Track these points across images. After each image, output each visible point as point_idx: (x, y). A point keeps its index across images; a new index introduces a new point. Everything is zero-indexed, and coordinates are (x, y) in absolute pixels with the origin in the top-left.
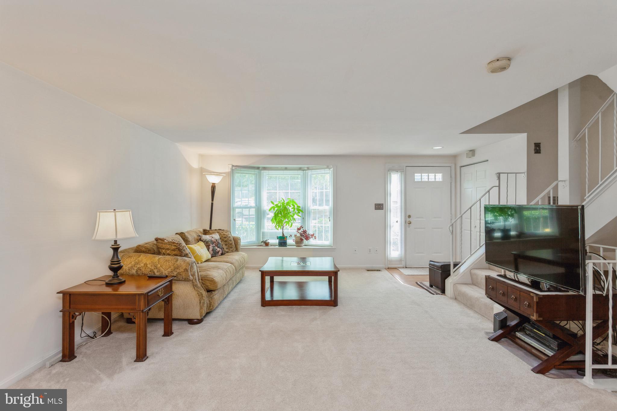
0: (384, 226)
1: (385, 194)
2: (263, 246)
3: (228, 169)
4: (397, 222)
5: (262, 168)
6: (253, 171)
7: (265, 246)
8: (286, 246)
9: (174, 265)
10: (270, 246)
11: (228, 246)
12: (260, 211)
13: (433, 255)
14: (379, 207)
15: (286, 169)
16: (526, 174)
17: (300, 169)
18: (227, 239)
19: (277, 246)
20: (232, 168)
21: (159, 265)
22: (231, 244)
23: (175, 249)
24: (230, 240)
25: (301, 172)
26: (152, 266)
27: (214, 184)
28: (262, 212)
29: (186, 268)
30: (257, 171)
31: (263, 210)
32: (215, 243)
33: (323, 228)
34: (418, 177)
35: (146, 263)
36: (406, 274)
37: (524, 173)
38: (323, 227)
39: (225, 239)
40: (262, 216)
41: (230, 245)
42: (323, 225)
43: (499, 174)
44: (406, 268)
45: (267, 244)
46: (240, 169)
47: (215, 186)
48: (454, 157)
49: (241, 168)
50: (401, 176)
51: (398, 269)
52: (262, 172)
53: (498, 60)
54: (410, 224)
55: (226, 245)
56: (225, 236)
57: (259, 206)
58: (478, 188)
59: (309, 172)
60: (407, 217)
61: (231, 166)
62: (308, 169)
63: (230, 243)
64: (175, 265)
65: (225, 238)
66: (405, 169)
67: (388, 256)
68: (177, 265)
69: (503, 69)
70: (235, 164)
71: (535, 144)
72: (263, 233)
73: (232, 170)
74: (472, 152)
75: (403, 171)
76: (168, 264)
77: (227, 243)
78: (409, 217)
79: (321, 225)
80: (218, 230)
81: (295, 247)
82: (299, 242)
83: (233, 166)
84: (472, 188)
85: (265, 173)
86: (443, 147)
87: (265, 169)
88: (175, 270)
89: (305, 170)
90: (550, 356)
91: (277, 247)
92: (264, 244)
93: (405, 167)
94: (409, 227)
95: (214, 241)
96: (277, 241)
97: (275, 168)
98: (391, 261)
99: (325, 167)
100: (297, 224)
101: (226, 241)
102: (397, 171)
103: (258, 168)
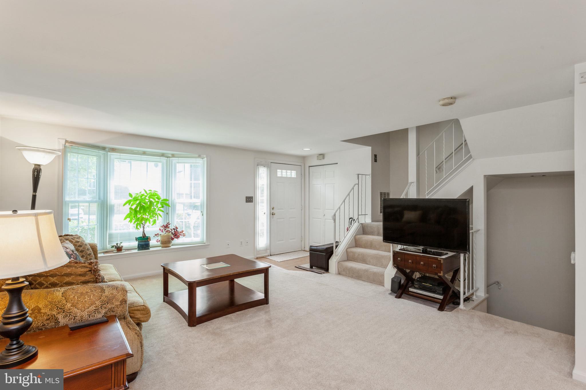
0: (254, 218)
1: (254, 187)
2: (114, 252)
3: (58, 145)
4: (265, 214)
5: (109, 149)
6: (96, 151)
7: (116, 251)
8: (149, 249)
9: (100, 298)
10: (124, 251)
11: (85, 259)
12: (105, 206)
13: (290, 241)
14: (249, 200)
15: (144, 153)
16: (371, 176)
17: (163, 155)
18: (83, 248)
19: (136, 249)
20: (65, 144)
21: (69, 305)
22: (90, 254)
23: (87, 272)
24: (88, 249)
25: (164, 159)
26: (51, 310)
27: (39, 165)
28: (108, 208)
29: (124, 299)
30: (102, 152)
31: (110, 205)
32: (72, 256)
33: (184, 224)
34: (280, 173)
35: (38, 306)
36: (279, 261)
37: (369, 175)
38: (184, 222)
39: (81, 249)
40: (108, 213)
41: (88, 256)
42: (184, 220)
43: (358, 175)
44: (271, 255)
45: (119, 249)
46: (77, 148)
47: (40, 169)
48: (304, 158)
49: (80, 146)
50: (267, 170)
51: (267, 257)
52: (109, 155)
53: (452, 98)
54: (274, 215)
55: (82, 257)
56: (79, 243)
57: (104, 199)
58: (326, 185)
59: (174, 160)
60: (271, 209)
61: (64, 141)
62: (173, 156)
63: (89, 252)
64: (102, 298)
65: (80, 246)
66: (270, 165)
67: (256, 247)
68: (107, 297)
69: (451, 104)
70: (69, 139)
71: (375, 155)
72: (111, 236)
73: (65, 147)
74: (322, 156)
75: (268, 166)
76: (87, 299)
77: (83, 254)
78: (273, 209)
79: (181, 220)
80: (65, 236)
81: (160, 248)
82: (166, 243)
83: (66, 141)
84: (321, 184)
85: (113, 155)
86: (311, 149)
87: (113, 150)
88: (105, 306)
89: (169, 157)
90: (442, 298)
91: (136, 251)
92: (116, 249)
93: (270, 163)
94: (273, 218)
95: (71, 254)
96: (136, 244)
97: (129, 150)
98: (259, 251)
99: (197, 156)
100: (160, 222)
101: (82, 251)
102: (265, 167)
103: (104, 149)
